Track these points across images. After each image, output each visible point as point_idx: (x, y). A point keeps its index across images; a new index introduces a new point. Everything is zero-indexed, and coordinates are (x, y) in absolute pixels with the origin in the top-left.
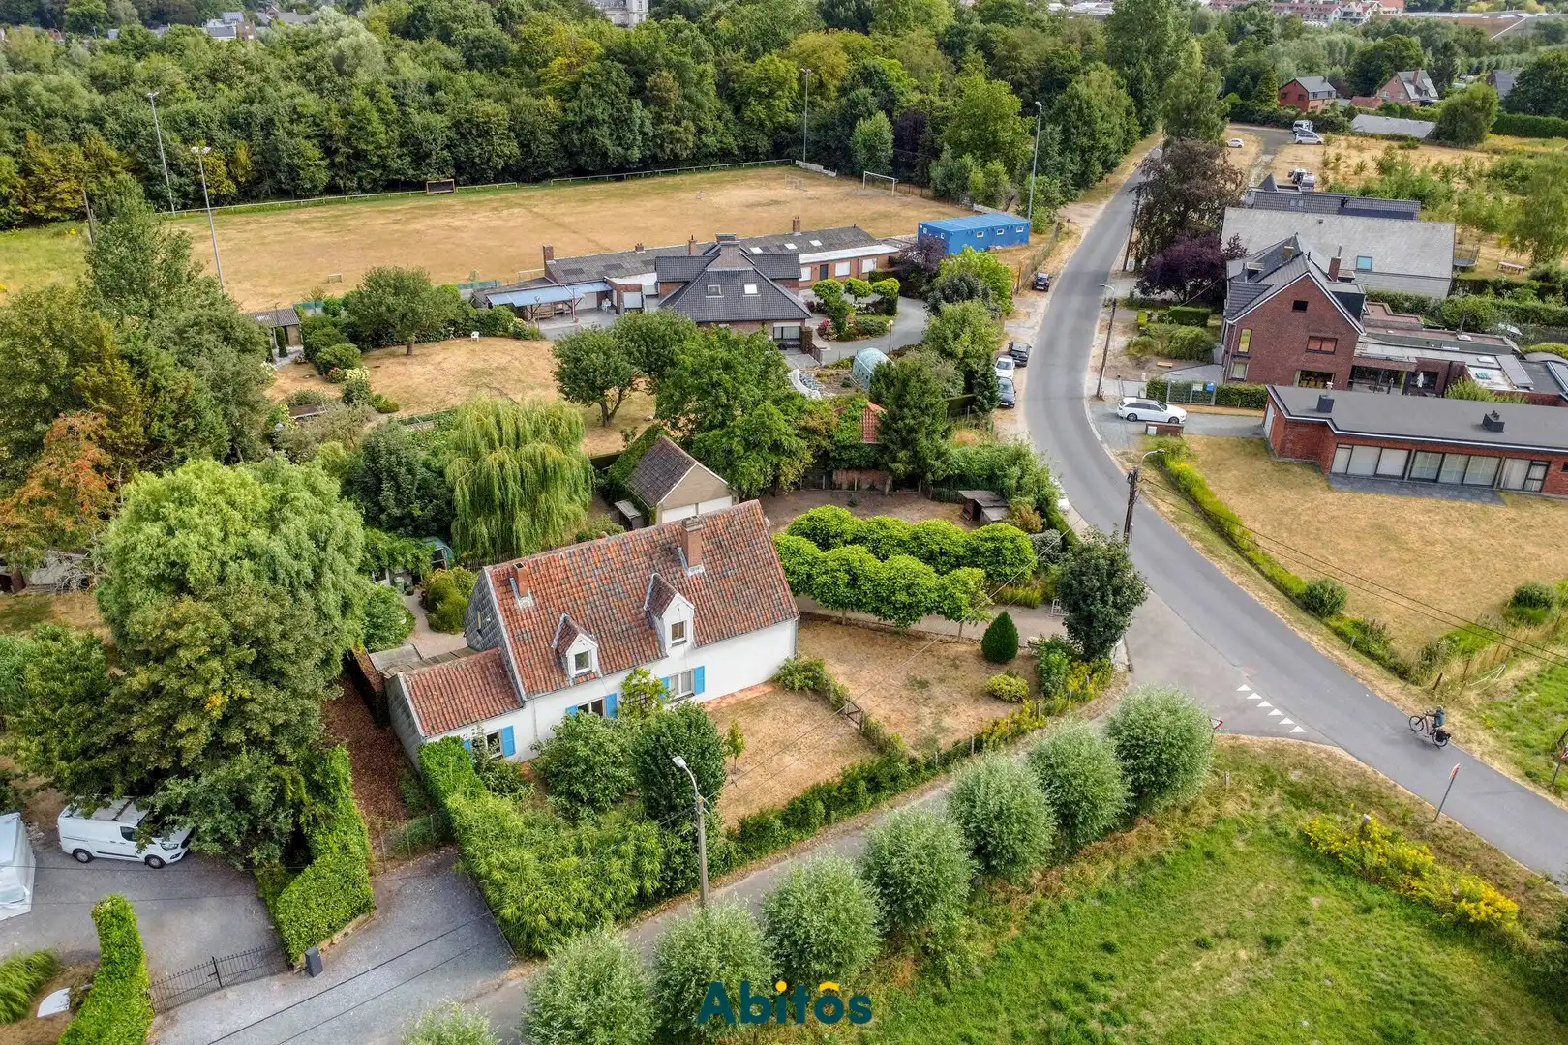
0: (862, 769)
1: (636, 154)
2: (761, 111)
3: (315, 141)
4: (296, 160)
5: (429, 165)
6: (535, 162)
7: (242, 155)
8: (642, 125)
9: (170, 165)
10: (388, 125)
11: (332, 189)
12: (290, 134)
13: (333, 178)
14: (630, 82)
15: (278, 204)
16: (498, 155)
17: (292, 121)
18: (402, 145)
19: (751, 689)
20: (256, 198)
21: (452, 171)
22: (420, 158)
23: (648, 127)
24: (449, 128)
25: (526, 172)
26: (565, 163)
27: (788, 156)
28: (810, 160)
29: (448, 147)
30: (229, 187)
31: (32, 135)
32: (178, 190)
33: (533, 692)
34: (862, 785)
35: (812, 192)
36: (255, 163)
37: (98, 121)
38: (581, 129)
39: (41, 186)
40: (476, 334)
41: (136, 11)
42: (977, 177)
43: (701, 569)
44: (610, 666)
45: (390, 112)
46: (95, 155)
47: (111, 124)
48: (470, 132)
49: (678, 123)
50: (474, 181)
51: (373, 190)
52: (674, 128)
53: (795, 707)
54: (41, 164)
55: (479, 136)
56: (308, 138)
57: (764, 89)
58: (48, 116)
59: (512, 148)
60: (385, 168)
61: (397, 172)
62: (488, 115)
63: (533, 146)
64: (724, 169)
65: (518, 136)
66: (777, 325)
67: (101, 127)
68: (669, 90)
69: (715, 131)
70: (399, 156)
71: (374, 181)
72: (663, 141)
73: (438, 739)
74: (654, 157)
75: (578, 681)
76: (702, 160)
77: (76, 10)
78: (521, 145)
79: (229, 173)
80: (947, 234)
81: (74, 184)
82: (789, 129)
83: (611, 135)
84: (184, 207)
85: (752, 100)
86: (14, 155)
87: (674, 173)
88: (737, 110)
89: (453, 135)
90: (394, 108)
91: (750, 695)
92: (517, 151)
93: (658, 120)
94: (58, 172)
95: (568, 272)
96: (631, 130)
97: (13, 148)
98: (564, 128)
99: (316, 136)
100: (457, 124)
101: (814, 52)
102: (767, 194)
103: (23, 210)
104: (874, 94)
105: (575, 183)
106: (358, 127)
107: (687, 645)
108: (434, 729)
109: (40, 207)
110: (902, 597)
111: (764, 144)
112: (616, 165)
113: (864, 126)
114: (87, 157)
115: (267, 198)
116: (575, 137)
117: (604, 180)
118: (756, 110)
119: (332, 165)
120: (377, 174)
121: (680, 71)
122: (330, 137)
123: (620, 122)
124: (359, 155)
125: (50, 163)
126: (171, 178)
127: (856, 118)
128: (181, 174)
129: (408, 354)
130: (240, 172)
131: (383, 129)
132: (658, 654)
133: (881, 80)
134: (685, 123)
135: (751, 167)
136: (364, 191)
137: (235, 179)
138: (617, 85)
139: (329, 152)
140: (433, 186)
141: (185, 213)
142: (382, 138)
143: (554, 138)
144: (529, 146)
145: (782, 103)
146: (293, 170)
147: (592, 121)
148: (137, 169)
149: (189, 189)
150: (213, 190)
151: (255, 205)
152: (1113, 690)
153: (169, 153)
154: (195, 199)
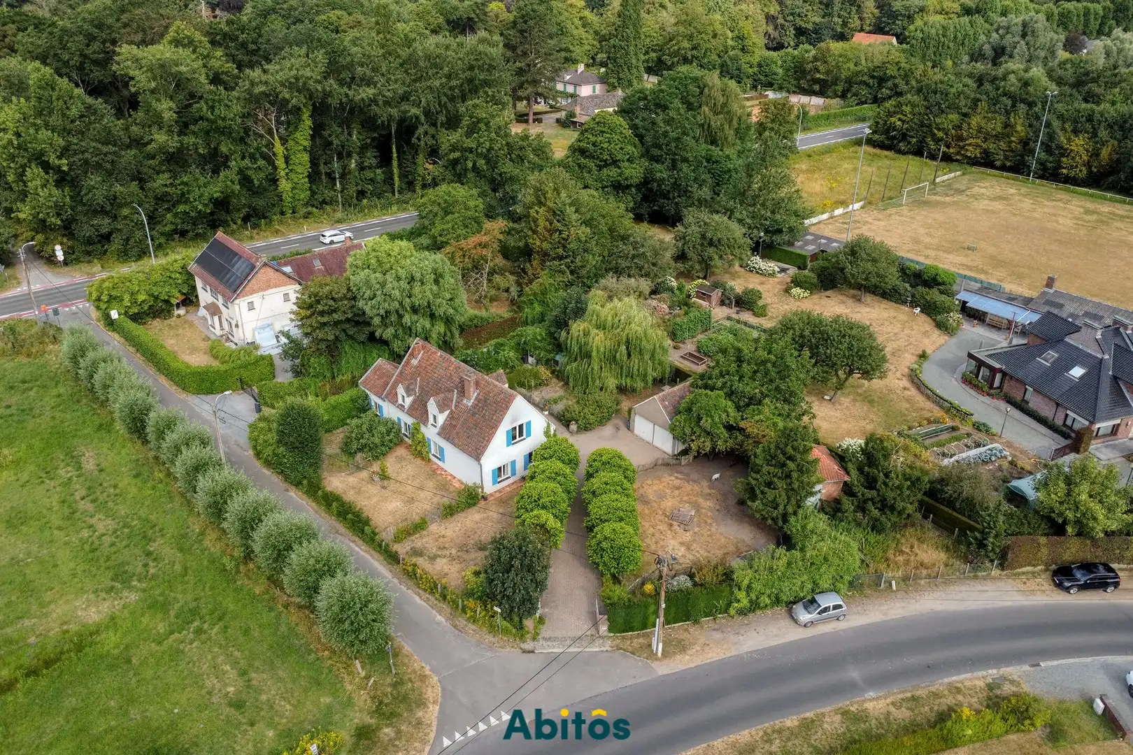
7: (1105, 152)
9: (1046, 146)
19: (461, 483)
20: (1100, 187)
30: (1081, 172)
31: (983, 105)
36: (1112, 160)
39: (961, 138)
40: (918, 310)
43: (470, 404)
46: (1012, 126)
54: (970, 124)
58: (1004, 95)
66: (1071, 413)
67: (1030, 108)
79: (1088, 162)
81: (980, 141)
86: (962, 115)
91: (456, 484)
97: (965, 110)
103: (944, 149)
109: (954, 151)
114: (1004, 127)
115: (1109, 189)
125: (974, 125)
126: (1040, 153)
128: (1049, 153)
129: (861, 300)
130: (1097, 163)
137: (1089, 168)
141: (1038, 181)
148: (1025, 143)
149: (1049, 165)
150: (1065, 171)
151: (1091, 191)
152: (493, 639)
153: (1051, 136)
154: (1052, 174)
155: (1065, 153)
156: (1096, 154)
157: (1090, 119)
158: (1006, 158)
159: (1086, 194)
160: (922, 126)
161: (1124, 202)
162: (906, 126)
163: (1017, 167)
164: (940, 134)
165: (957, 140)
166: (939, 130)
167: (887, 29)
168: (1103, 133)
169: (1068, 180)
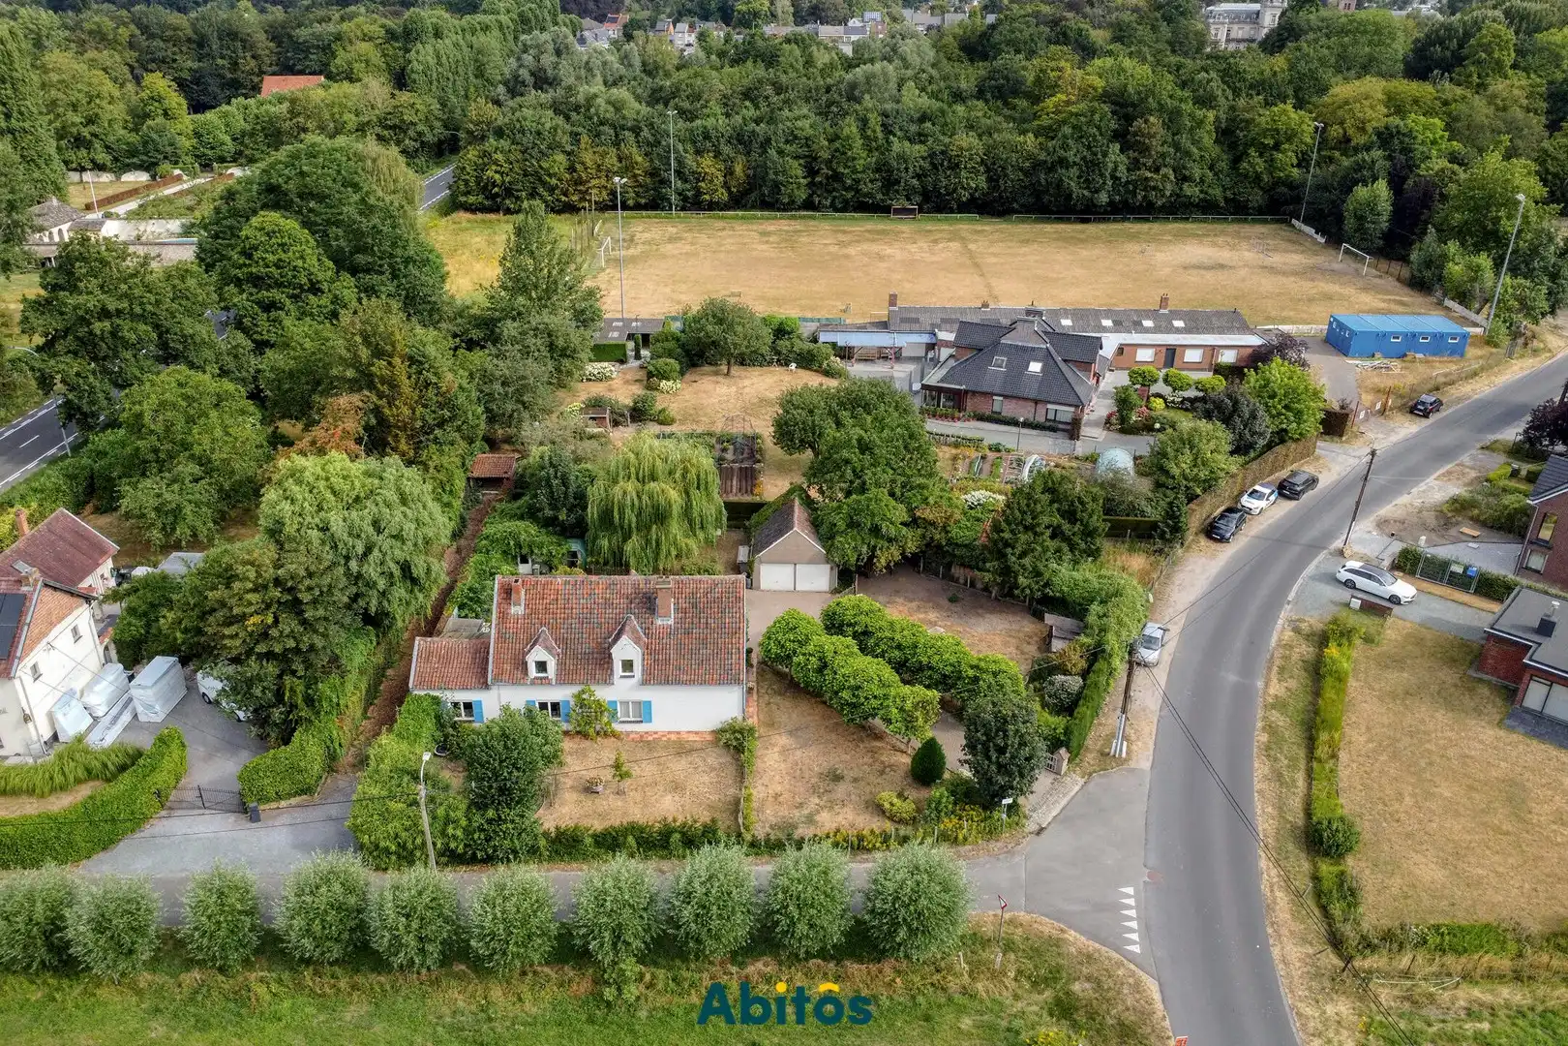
0: (684, 825)
1: (1103, 198)
2: (1260, 165)
3: (802, 161)
4: (780, 178)
5: (897, 191)
6: (1001, 197)
7: (738, 169)
8: (1115, 169)
9: (678, 173)
10: (870, 151)
11: (809, 205)
12: (781, 152)
13: (811, 196)
14: (1113, 125)
15: (759, 213)
16: (963, 188)
17: (787, 142)
18: (878, 170)
19: (696, 733)
20: (744, 207)
21: (918, 199)
22: (890, 184)
23: (1122, 172)
24: (924, 158)
25: (991, 205)
26: (1031, 200)
27: (1284, 214)
28: (1306, 221)
29: (918, 176)
30: (722, 195)
31: (585, 139)
32: (680, 194)
33: (497, 679)
34: (677, 836)
35: (1276, 259)
36: (748, 176)
37: (636, 130)
38: (1051, 169)
39: (579, 182)
40: (793, 366)
41: (792, 9)
42: (1456, 269)
43: (671, 622)
44: (564, 678)
45: (876, 139)
46: (627, 158)
47: (646, 133)
48: (942, 165)
49: (1157, 170)
50: (939, 210)
51: (844, 210)
52: (1149, 175)
53: (716, 758)
54: (583, 163)
55: (949, 168)
56: (797, 158)
57: (1270, 142)
58: (602, 124)
59: (982, 182)
60: (857, 191)
61: (866, 195)
62: (962, 149)
63: (1001, 182)
64: (1204, 221)
65: (988, 170)
66: (1049, 406)
67: (637, 135)
68: (1153, 136)
69: (1202, 181)
70: (871, 181)
71: (846, 202)
72: (1136, 188)
73: (422, 693)
74: (1125, 202)
75: (535, 682)
76: (1178, 209)
77: (744, 8)
78: (989, 180)
79: (725, 183)
80: (1353, 333)
81: (603, 181)
82: (1291, 185)
83: (1079, 177)
84: (683, 209)
85: (1252, 152)
86: (569, 154)
87: (1147, 220)
88: (1236, 161)
89: (927, 165)
90: (880, 135)
91: (692, 738)
92: (984, 185)
93: (1135, 165)
94: (594, 172)
95: (904, 320)
96: (1102, 175)
97: (568, 148)
98: (1037, 165)
99: (806, 157)
100: (932, 155)
101: (1347, 103)
102: (1225, 255)
103: (564, 198)
104: (1386, 158)
105: (1038, 221)
106: (840, 154)
107: (633, 681)
108: (420, 684)
109: (575, 198)
110: (845, 695)
111: (1257, 198)
112: (1079, 207)
113: (1361, 192)
114: (620, 160)
115: (753, 207)
116: (1043, 176)
117: (1068, 221)
118: (1256, 162)
119: (811, 185)
120: (849, 195)
121: (1172, 119)
122: (815, 159)
123: (1092, 165)
124: (837, 177)
125: (589, 164)
126: (676, 183)
127: (1356, 183)
128: (686, 181)
129: (728, 374)
130: (734, 183)
131: (864, 155)
132: (607, 680)
133: (1402, 142)
134: (1164, 171)
135: (1239, 221)
136: (837, 210)
137: (728, 189)
138: (1099, 128)
139: (811, 172)
140: (897, 212)
141: (682, 214)
142: (860, 164)
143: (1025, 175)
144: (997, 181)
145: (1287, 157)
146: (776, 186)
147: (1063, 162)
148: (653, 173)
149: (689, 194)
150: (707, 197)
151: (740, 213)
152: (999, 844)
153: (680, 162)
154: (695, 203)
155: (700, 177)
156: (729, 172)
157: (707, 136)
158: (637, 194)
159: (736, 218)
160: (525, 175)
161: (775, 218)
162: (507, 179)
163: (653, 201)
164: (554, 181)
165: (576, 184)
166: (550, 176)
167: (299, 67)
168: (726, 150)
169: (712, 206)
